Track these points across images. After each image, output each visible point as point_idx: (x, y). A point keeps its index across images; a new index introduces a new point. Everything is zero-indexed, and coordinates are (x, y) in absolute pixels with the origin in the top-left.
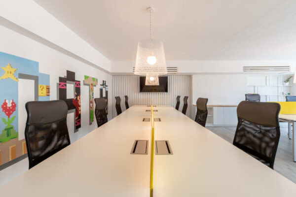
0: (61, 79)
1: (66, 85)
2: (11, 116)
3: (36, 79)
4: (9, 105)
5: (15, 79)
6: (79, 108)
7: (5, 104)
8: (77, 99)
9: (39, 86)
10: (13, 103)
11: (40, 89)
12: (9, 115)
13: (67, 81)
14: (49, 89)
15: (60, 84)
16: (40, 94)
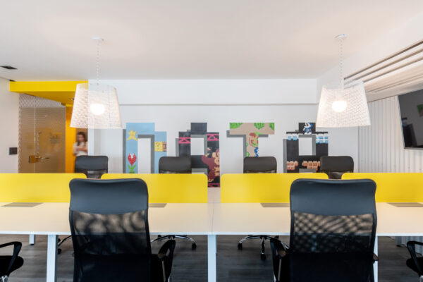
0: (181, 134)
1: (189, 140)
2: (134, 164)
3: (152, 137)
4: (132, 157)
5: (135, 139)
6: (217, 169)
7: (130, 156)
8: (210, 156)
9: (155, 143)
10: (134, 156)
11: (156, 145)
12: (132, 163)
13: (192, 135)
14: (166, 145)
15: (180, 140)
16: (156, 150)
